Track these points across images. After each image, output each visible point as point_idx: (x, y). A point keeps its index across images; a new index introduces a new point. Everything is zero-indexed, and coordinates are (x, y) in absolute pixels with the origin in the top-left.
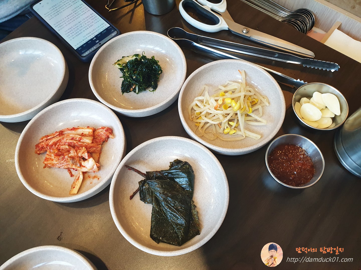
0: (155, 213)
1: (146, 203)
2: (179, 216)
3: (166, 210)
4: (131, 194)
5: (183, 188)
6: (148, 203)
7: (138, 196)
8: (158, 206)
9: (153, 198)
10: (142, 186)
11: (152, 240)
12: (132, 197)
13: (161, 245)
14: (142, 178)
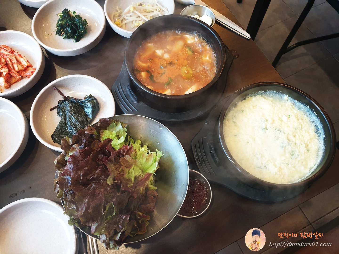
0: (61, 123)
1: (58, 115)
2: (74, 130)
3: (68, 123)
4: (53, 107)
5: (86, 114)
6: (59, 116)
7: (56, 110)
8: (65, 120)
9: (64, 114)
10: (60, 105)
11: (52, 140)
12: (52, 109)
13: (56, 144)
14: (62, 99)
